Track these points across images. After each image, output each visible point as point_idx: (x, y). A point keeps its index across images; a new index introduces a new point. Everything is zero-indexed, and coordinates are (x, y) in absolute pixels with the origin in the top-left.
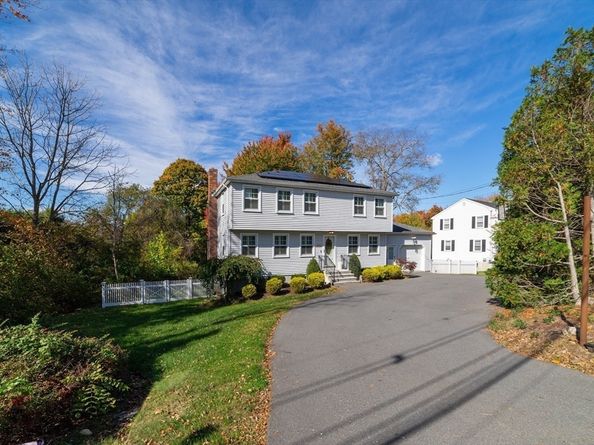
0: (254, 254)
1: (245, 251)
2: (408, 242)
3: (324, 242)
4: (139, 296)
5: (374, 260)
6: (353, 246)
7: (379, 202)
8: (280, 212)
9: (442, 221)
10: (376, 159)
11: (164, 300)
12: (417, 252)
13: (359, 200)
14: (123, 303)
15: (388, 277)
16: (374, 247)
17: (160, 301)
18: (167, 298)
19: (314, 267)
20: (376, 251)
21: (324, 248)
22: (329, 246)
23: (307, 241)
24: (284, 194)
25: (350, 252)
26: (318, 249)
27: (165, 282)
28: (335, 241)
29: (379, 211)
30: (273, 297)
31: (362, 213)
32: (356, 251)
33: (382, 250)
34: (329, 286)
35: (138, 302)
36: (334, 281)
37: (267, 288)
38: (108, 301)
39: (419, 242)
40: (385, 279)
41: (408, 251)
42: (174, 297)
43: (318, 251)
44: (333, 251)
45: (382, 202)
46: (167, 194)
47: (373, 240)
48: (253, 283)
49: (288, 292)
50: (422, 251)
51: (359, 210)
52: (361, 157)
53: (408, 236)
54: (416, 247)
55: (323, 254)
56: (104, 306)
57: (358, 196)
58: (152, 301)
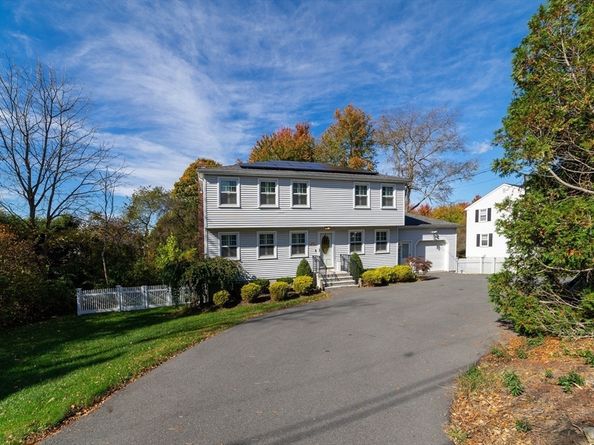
0: (235, 255)
1: (224, 252)
2: (426, 238)
3: (319, 239)
4: (115, 303)
5: (381, 260)
6: (356, 244)
7: (388, 190)
8: (263, 206)
9: (477, 211)
10: (402, 145)
11: (142, 307)
12: (439, 248)
13: (361, 189)
14: (99, 311)
15: (395, 279)
16: (381, 244)
17: (138, 307)
18: (146, 304)
19: (304, 269)
20: (385, 248)
21: (318, 247)
22: (326, 244)
23: (298, 239)
24: (267, 186)
25: (351, 250)
26: (313, 248)
27: (142, 288)
28: (333, 237)
29: (387, 202)
30: (249, 305)
31: (365, 204)
32: (360, 250)
33: (393, 248)
34: (319, 291)
35: (115, 309)
36: (326, 285)
37: (243, 295)
38: (84, 308)
39: (442, 237)
40: (391, 281)
41: (427, 248)
42: (153, 303)
43: (312, 251)
44: (331, 250)
45: (391, 190)
46: (186, 195)
47: (381, 236)
48: (227, 288)
49: (269, 298)
50: (446, 248)
51: (361, 201)
52: (385, 143)
53: (427, 231)
54: (438, 243)
55: (318, 254)
56: (80, 313)
57: (360, 184)
58: (129, 308)
